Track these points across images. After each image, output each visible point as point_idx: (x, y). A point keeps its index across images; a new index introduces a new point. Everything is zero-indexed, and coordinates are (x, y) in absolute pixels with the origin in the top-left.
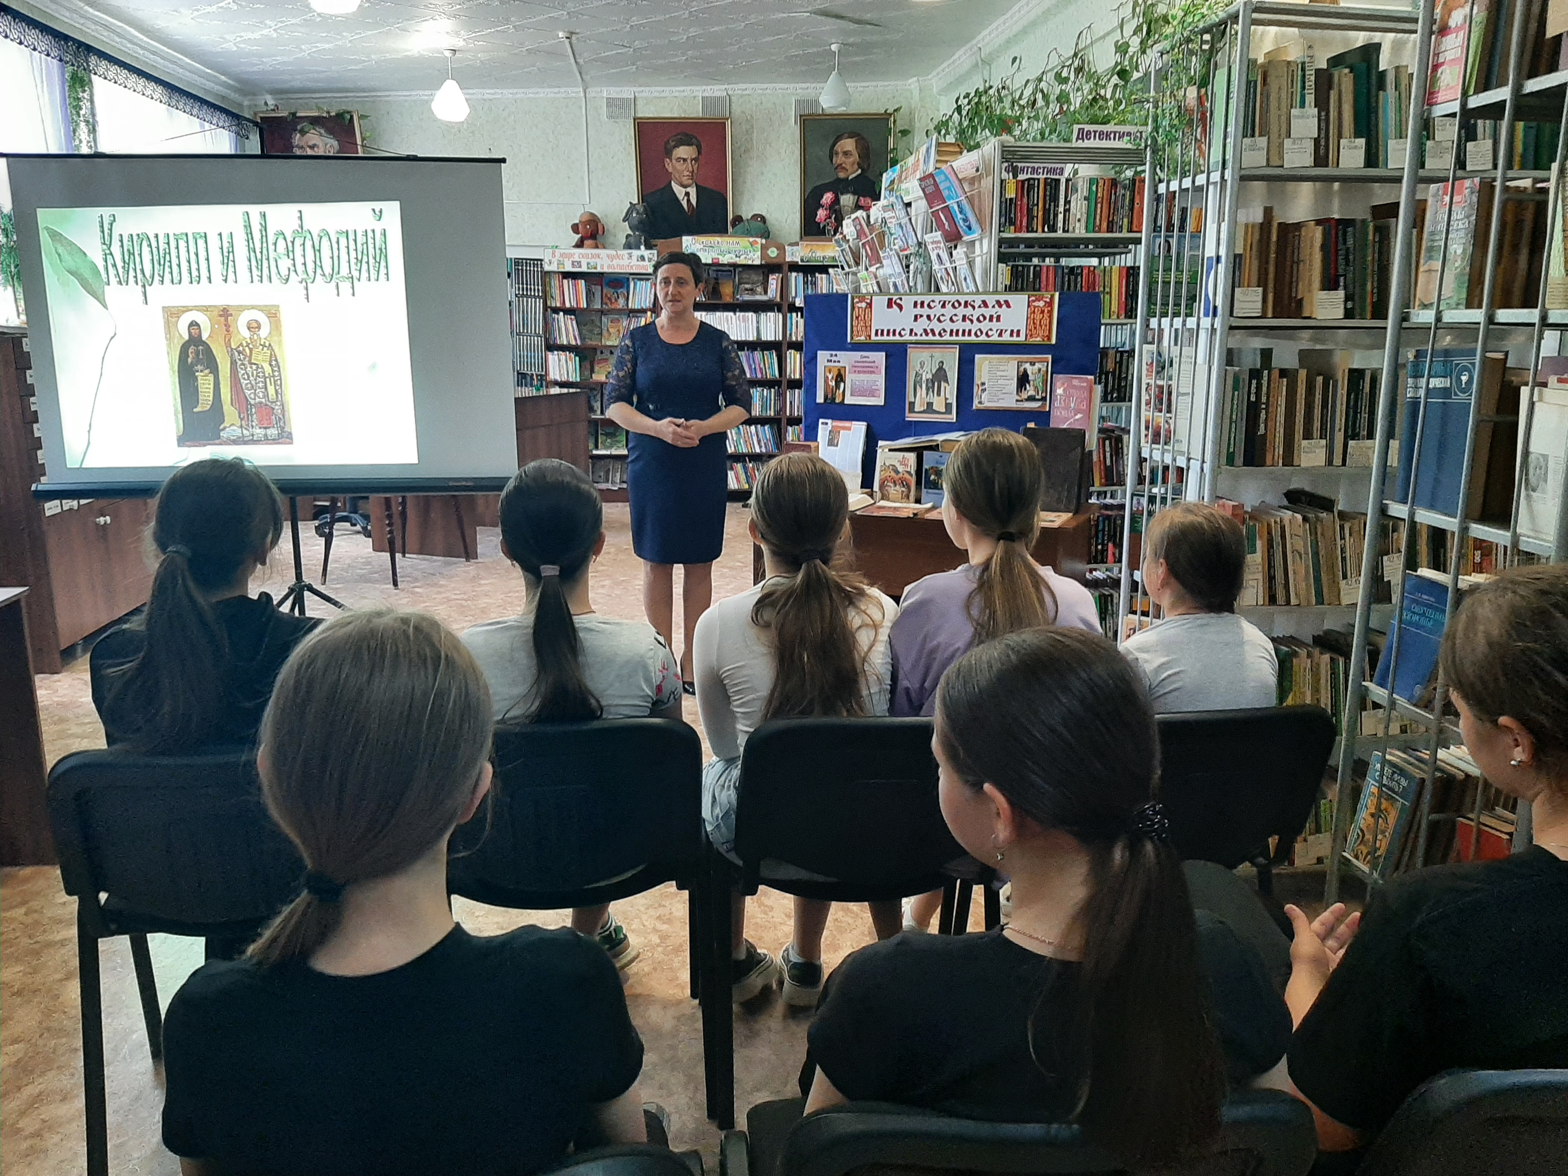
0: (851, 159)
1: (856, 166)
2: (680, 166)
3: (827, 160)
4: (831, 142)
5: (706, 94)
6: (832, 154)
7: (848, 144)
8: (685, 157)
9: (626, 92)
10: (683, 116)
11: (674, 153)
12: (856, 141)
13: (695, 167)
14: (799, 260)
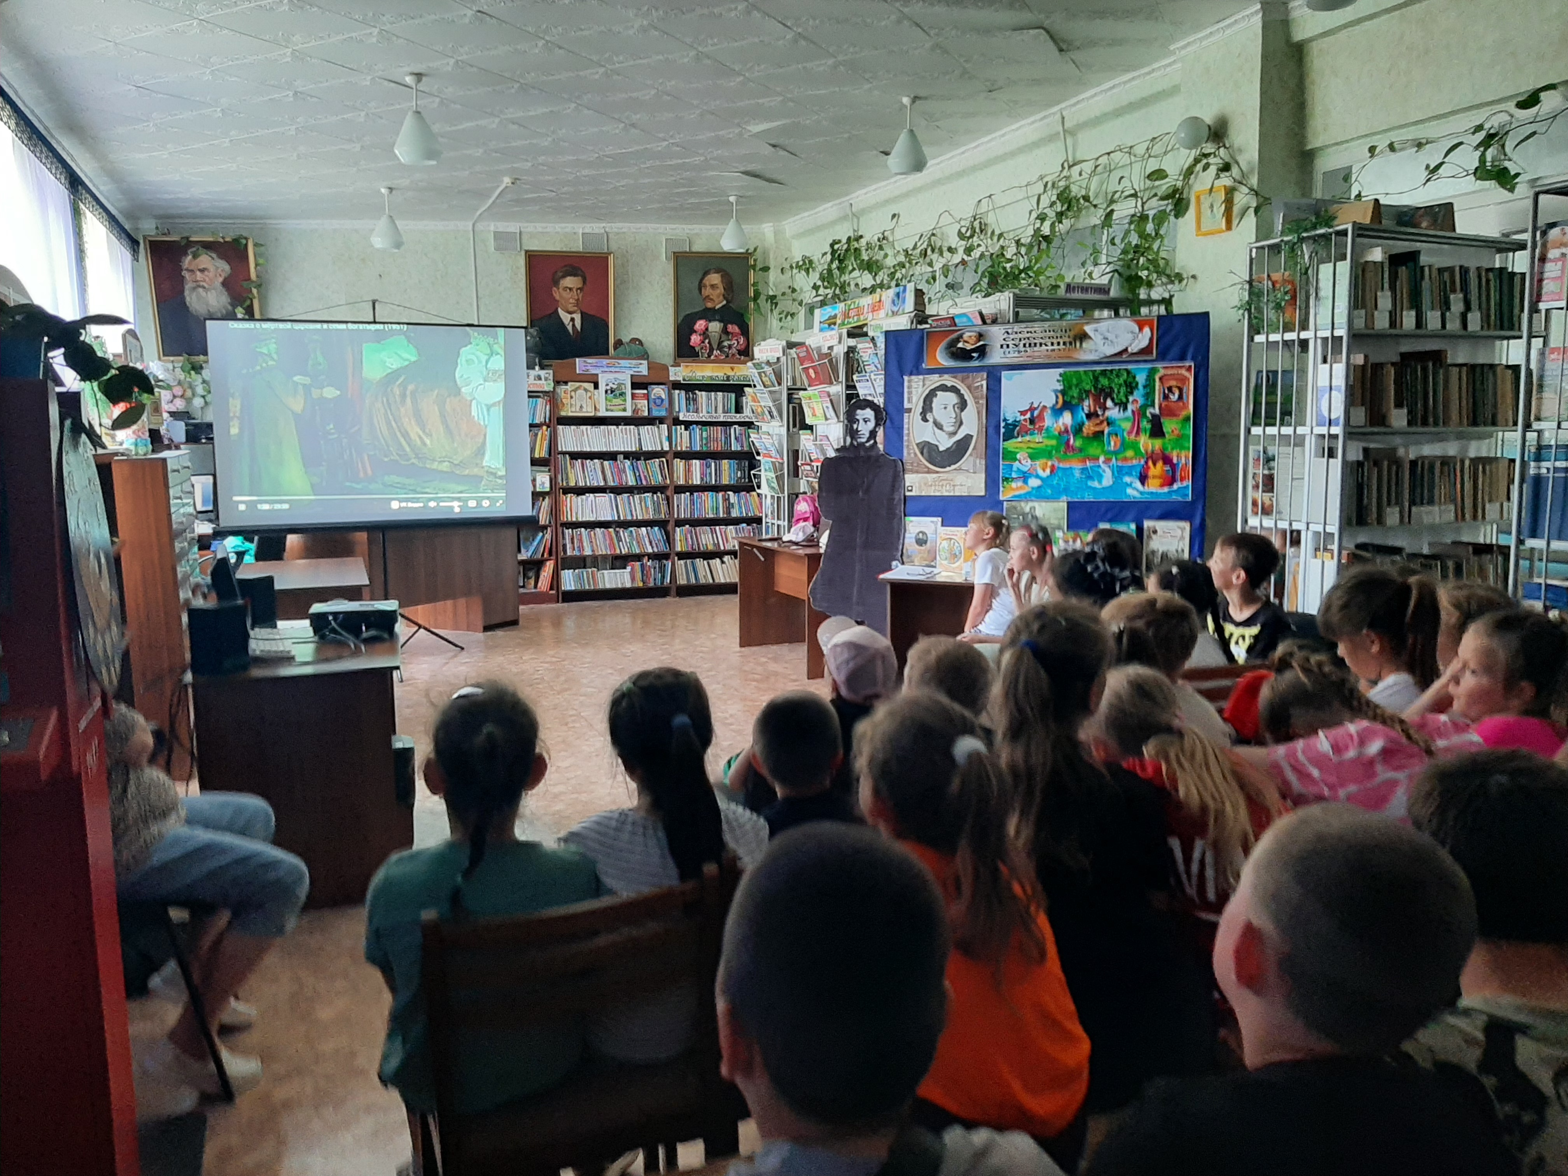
0: (718, 291)
1: (721, 298)
2: (566, 295)
3: (697, 291)
4: (700, 276)
5: (587, 231)
6: (700, 287)
7: (715, 278)
8: (569, 286)
9: (512, 226)
10: (564, 249)
11: (561, 282)
12: (722, 276)
13: (580, 296)
14: (681, 379)
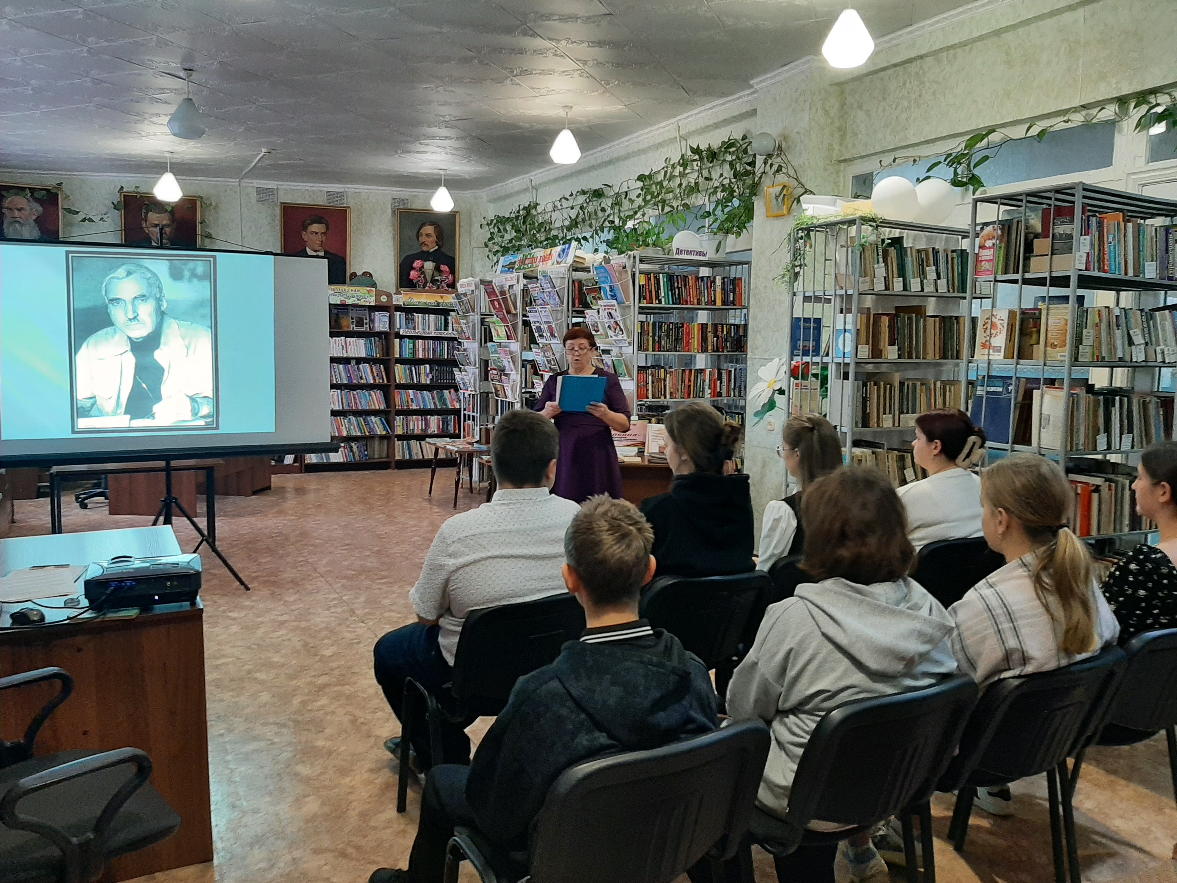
0: (432, 239)
1: (435, 244)
2: (313, 237)
3: (415, 238)
4: (418, 227)
5: (330, 190)
6: (418, 235)
7: (429, 229)
8: (316, 231)
9: (271, 184)
10: (312, 203)
11: (310, 227)
12: (435, 228)
13: (324, 238)
14: (402, 303)
